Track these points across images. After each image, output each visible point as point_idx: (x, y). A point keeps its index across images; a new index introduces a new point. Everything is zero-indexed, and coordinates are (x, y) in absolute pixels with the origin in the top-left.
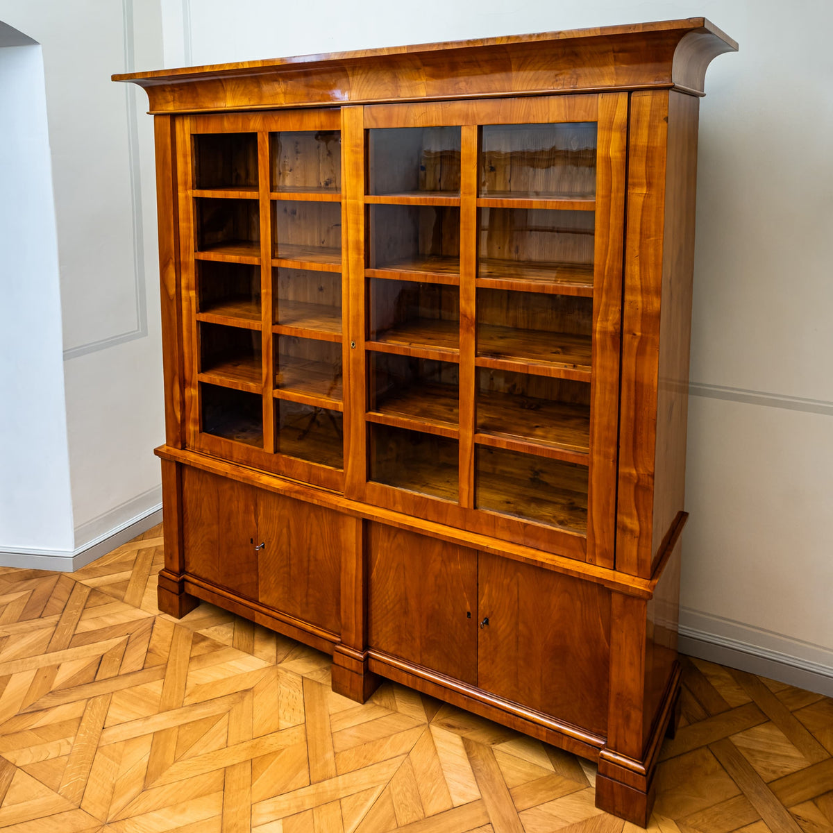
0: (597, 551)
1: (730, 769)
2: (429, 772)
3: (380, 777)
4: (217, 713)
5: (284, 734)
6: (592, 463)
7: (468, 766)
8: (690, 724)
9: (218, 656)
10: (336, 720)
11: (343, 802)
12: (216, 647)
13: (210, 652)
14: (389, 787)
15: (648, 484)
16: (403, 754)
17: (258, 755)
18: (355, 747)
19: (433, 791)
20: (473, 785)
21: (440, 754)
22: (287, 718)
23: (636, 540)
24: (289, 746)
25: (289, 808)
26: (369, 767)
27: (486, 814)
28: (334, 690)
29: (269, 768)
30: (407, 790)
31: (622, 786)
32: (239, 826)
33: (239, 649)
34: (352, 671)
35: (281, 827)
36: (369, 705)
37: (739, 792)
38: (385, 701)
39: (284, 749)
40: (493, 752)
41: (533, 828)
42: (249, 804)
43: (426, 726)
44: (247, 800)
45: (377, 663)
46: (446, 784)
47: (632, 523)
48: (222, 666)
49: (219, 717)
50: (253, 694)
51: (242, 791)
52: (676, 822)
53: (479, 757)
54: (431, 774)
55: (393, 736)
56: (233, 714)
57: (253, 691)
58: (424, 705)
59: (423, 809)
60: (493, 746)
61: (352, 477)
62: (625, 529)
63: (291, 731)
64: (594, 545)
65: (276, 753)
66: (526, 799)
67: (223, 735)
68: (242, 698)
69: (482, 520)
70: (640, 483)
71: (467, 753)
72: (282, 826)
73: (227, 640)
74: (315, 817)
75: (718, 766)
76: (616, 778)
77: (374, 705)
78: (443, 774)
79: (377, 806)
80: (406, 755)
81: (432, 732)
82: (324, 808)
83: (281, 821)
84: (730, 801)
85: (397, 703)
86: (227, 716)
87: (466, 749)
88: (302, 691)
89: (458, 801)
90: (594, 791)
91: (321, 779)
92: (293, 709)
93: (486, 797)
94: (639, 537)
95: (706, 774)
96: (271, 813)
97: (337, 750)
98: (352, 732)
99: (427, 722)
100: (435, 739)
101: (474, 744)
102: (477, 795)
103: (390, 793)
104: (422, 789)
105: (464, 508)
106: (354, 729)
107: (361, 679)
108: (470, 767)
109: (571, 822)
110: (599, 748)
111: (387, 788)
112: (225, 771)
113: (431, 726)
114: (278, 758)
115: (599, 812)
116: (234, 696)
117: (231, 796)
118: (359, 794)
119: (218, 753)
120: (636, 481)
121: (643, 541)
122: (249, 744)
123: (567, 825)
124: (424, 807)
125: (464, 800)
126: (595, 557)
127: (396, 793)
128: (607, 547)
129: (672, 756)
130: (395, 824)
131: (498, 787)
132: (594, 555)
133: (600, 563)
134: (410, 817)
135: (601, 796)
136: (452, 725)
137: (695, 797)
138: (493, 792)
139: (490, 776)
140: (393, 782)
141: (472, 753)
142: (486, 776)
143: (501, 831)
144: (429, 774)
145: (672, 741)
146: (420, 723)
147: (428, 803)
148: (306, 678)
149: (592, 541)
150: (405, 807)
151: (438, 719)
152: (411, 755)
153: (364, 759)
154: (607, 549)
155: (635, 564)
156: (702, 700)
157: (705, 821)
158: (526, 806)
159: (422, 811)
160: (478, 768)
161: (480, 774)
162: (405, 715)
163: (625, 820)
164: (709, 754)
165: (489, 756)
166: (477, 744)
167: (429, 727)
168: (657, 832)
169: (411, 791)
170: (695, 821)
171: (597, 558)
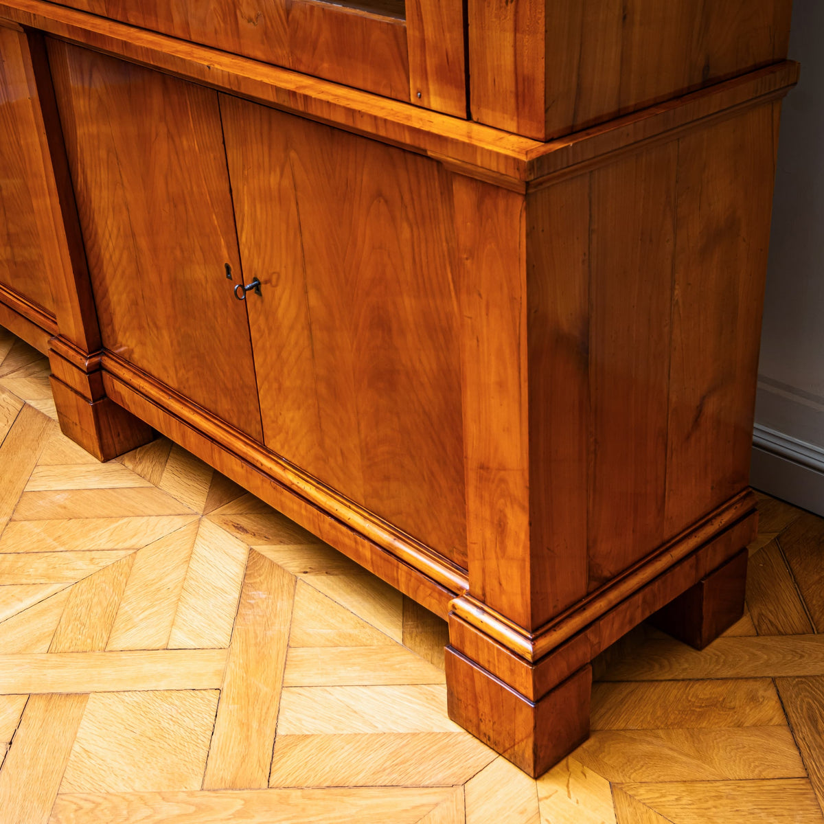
1: (805, 731)
2: (157, 586)
3: (66, 573)
7: (234, 595)
8: (758, 635)
10: (41, 474)
14: (71, 592)
16: (127, 549)
18: (49, 519)
19: (141, 617)
20: (227, 624)
21: (193, 564)
23: (511, 8)
26: (56, 554)
27: (222, 673)
28: (63, 432)
30: (99, 603)
31: (489, 681)
34: (76, 392)
36: (113, 466)
37: (804, 774)
38: (146, 466)
40: (296, 585)
43: (196, 518)
46: (177, 611)
52: (612, 786)
53: (264, 586)
54: (158, 590)
55: (126, 520)
58: (212, 489)
59: (109, 638)
60: (301, 576)
64: (423, 45)
66: (313, 671)
71: (245, 575)
75: (778, 718)
76: (481, 662)
77: (122, 467)
78: (178, 596)
79: (32, 611)
80: (130, 552)
81: (202, 529)
84: (765, 782)
85: (164, 475)
87: (247, 568)
88: (11, 423)
89: (178, 639)
93: (237, 647)
95: (739, 725)
97: (16, 516)
98: (59, 498)
99: (201, 513)
100: (199, 541)
101: (267, 564)
103: (68, 599)
104: (126, 608)
106: (65, 495)
107: (90, 408)
108: (237, 596)
109: (381, 728)
110: (455, 592)
111: (68, 590)
113: (204, 518)
115: (454, 728)
123: (369, 731)
124: (113, 634)
125: (192, 643)
126: (427, 84)
127: (78, 602)
128: (449, 46)
129: (678, 678)
130: (45, 647)
131: (271, 639)
132: (424, 75)
133: (438, 99)
134: (79, 643)
135: (456, 694)
136: (245, 527)
137: (688, 755)
138: (256, 645)
139: (265, 619)
140: (83, 585)
141: (255, 577)
142: (258, 617)
143: (231, 707)
144: (153, 588)
145: (694, 653)
146: (187, 511)
147: (124, 630)
148: (30, 406)
149: (417, 34)
150: (79, 626)
151: (224, 512)
152: (139, 553)
153: (55, 540)
154: (450, 54)
155: (511, 92)
156: (814, 602)
157: (684, 802)
158: (306, 682)
159: (105, 639)
160: (252, 602)
161: (250, 612)
162: (167, 494)
163: (500, 755)
164: (771, 693)
165: (286, 588)
166: (272, 564)
167: (200, 520)
168: (557, 791)
169: (105, 605)
170: (657, 795)
171: (432, 88)
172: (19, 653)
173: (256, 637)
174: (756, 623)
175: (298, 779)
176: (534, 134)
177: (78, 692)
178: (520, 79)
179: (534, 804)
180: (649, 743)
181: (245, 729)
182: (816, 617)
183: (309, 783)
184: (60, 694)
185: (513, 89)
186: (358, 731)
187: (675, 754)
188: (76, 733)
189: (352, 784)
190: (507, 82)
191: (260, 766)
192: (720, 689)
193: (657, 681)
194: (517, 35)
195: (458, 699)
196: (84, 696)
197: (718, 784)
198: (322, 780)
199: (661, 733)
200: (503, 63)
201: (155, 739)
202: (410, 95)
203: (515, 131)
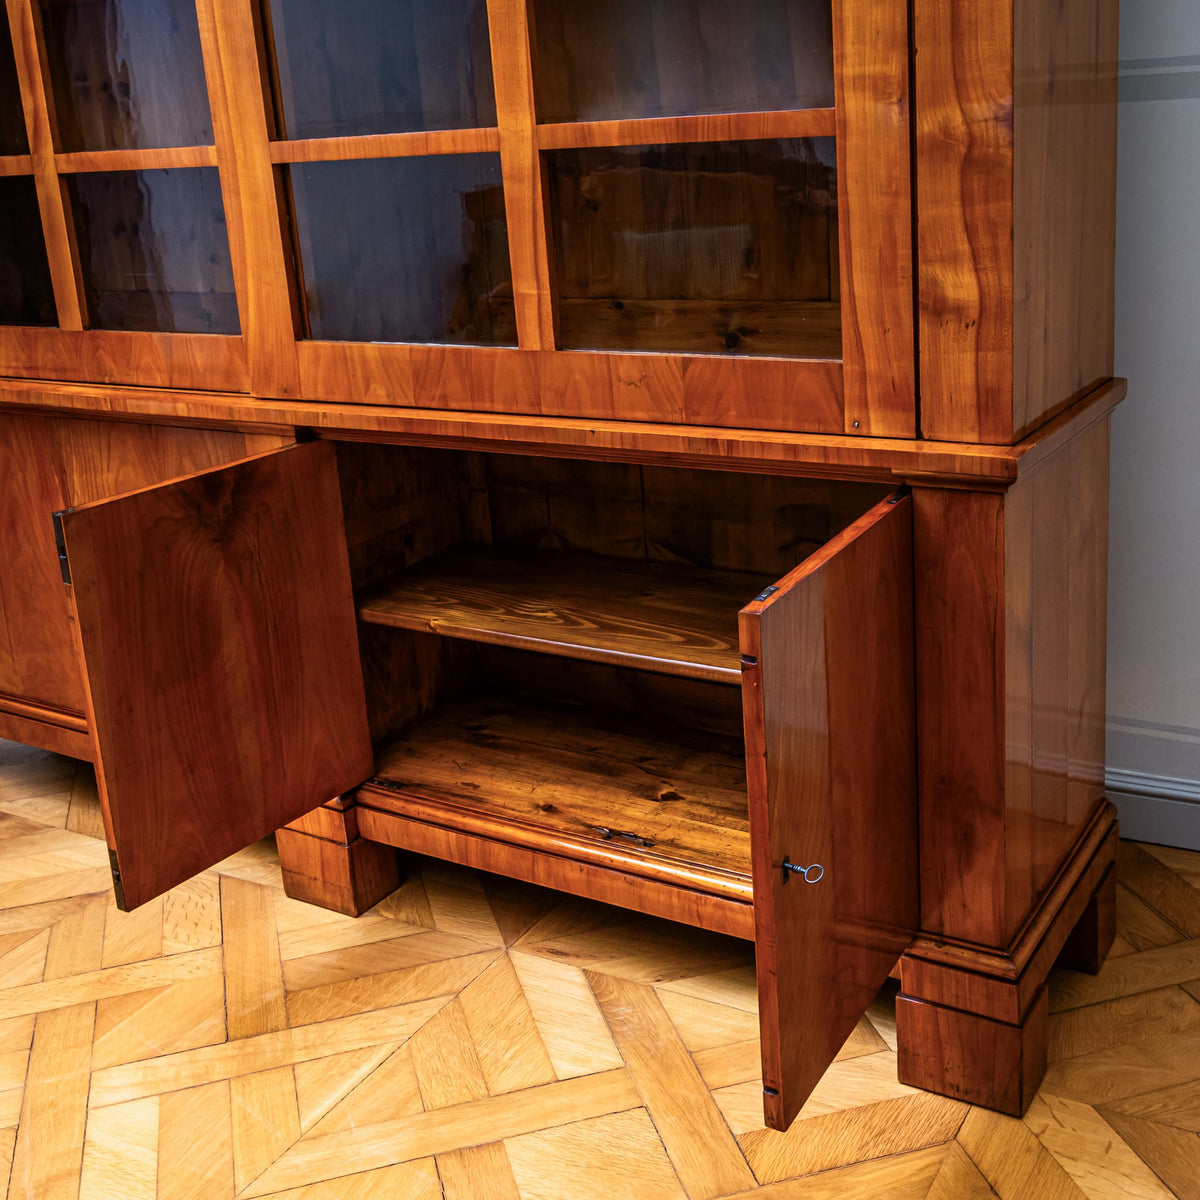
0: (872, 392)
2: (505, 1023)
3: (390, 1031)
4: (25, 929)
5: (172, 961)
6: (844, 124)
7: (596, 1016)
8: (1139, 951)
9: (32, 843)
10: (290, 941)
11: (299, 1070)
12: (29, 829)
13: (14, 837)
14: (409, 1048)
15: (998, 147)
16: (444, 995)
17: (110, 993)
18: (333, 983)
19: (508, 1055)
20: (608, 1044)
21: (530, 996)
22: (182, 937)
23: (972, 331)
24: (183, 980)
25: (176, 1079)
26: (365, 1015)
27: (635, 1092)
28: (289, 895)
29: (135, 1014)
30: (451, 1053)
32: (61, 1106)
33: (81, 833)
34: (321, 838)
35: (156, 1109)
36: (369, 919)
38: (408, 913)
39: (170, 986)
40: (656, 994)
41: (748, 1116)
42: (86, 1070)
43: (501, 952)
44: (81, 1065)
45: (378, 815)
46: (543, 1044)
47: (960, 285)
48: (40, 857)
49: (27, 936)
50: (107, 900)
51: (71, 1051)
52: (1096, 1108)
53: (623, 1001)
54: (508, 1027)
55: (423, 968)
56: (61, 930)
57: (107, 896)
58: (498, 920)
59: (486, 1083)
60: (656, 985)
61: (262, 336)
62: (942, 310)
63: (187, 957)
64: (863, 377)
65: (152, 992)
66: (731, 1069)
67: (35, 963)
68: (82, 907)
69: (577, 377)
70: (976, 152)
71: (595, 995)
72: (158, 1107)
73: (52, 819)
74: (233, 1092)
77: (381, 919)
78: (536, 1028)
79: (377, 1076)
80: (451, 997)
81: (514, 961)
82: (254, 1080)
83: (157, 1098)
85: (435, 917)
86: (45, 934)
87: (592, 988)
88: (216, 897)
89: (565, 1069)
90: (895, 1057)
91: (251, 1032)
92: (196, 924)
93: (634, 1064)
94: (979, 323)
95: (1176, 1030)
96: (134, 1085)
97: (290, 988)
98: (329, 961)
99: (503, 946)
100: (519, 972)
101: (611, 981)
102: (618, 1062)
103: (411, 1056)
104: (485, 1051)
105: (533, 353)
106: (333, 955)
107: (344, 853)
108: (600, 1016)
109: (839, 1107)
111: (404, 1047)
112: (36, 1019)
113: (511, 951)
114: (157, 998)
115: (909, 1091)
116: (65, 903)
117: (47, 1056)
118: (339, 1057)
119: (21, 991)
120: (963, 150)
121: (990, 330)
122: (93, 977)
124: (488, 1079)
125: (583, 1070)
126: (868, 413)
127: (425, 1056)
128: (897, 374)
129: (1092, 1002)
130: (418, 1106)
131: (666, 1048)
132: (864, 404)
133: (881, 425)
134: (454, 1094)
135: (911, 1050)
136: (562, 950)
137: (1147, 1067)
138: (653, 1057)
139: (646, 1032)
140: (419, 1039)
141: (607, 995)
142: (637, 1032)
143: (668, 1120)
144: (502, 1026)
145: (1092, 978)
146: (487, 947)
147: (498, 1073)
148: (228, 877)
149: (856, 367)
150: (444, 1079)
151: (530, 940)
152: (461, 995)
153: (354, 1001)
154: (897, 380)
155: (971, 405)
156: (1170, 913)
157: (1171, 1107)
158: (730, 1080)
159: (483, 1086)
160: (620, 1018)
161: (625, 1029)
162: (451, 935)
163: (971, 1104)
164: (1185, 998)
165: (647, 999)
166: (619, 981)
167: (507, 953)
168: (1048, 1125)
169: (459, 1053)
170: (1143, 1107)
171: (873, 416)
172: (392, 1118)
173: (649, 1051)
174: (1130, 941)
175: (785, 1171)
176: (1000, 440)
177: (489, 1141)
178: (982, 392)
179: (1033, 1141)
180: (1105, 1063)
181: (697, 1137)
182: (1181, 926)
183: (799, 1171)
184: (470, 1148)
185: (974, 402)
186: (817, 1115)
187: (1135, 1068)
188: (514, 1182)
189: (844, 1163)
190: (968, 398)
191: (737, 1168)
192: (1137, 1004)
193: (1074, 1009)
194: (980, 353)
195: (914, 1054)
196: (499, 1143)
197: (1192, 1085)
198: (810, 1166)
199: (1108, 1052)
200: (962, 381)
201: (606, 1167)
202: (844, 426)
203: (977, 441)
